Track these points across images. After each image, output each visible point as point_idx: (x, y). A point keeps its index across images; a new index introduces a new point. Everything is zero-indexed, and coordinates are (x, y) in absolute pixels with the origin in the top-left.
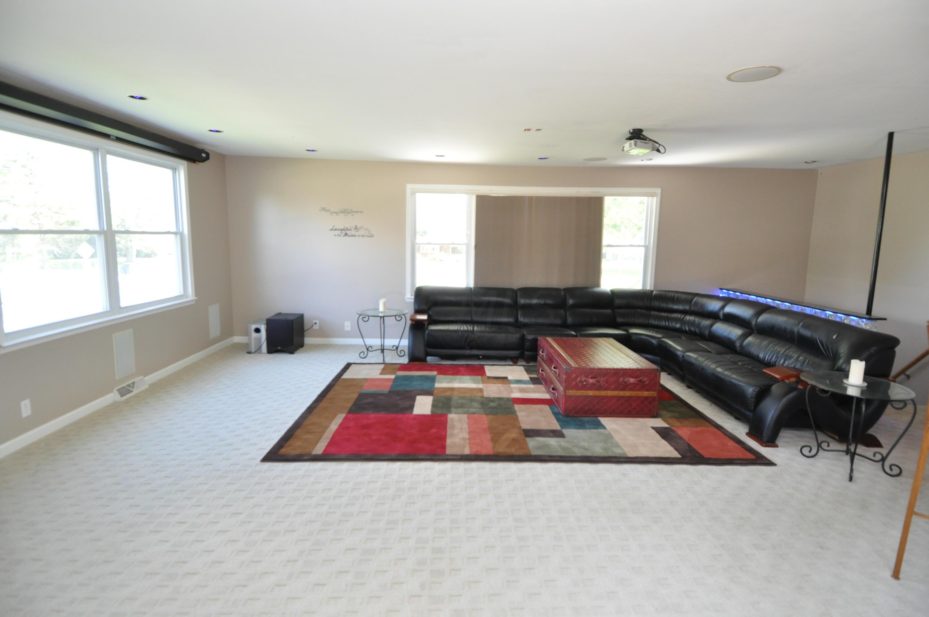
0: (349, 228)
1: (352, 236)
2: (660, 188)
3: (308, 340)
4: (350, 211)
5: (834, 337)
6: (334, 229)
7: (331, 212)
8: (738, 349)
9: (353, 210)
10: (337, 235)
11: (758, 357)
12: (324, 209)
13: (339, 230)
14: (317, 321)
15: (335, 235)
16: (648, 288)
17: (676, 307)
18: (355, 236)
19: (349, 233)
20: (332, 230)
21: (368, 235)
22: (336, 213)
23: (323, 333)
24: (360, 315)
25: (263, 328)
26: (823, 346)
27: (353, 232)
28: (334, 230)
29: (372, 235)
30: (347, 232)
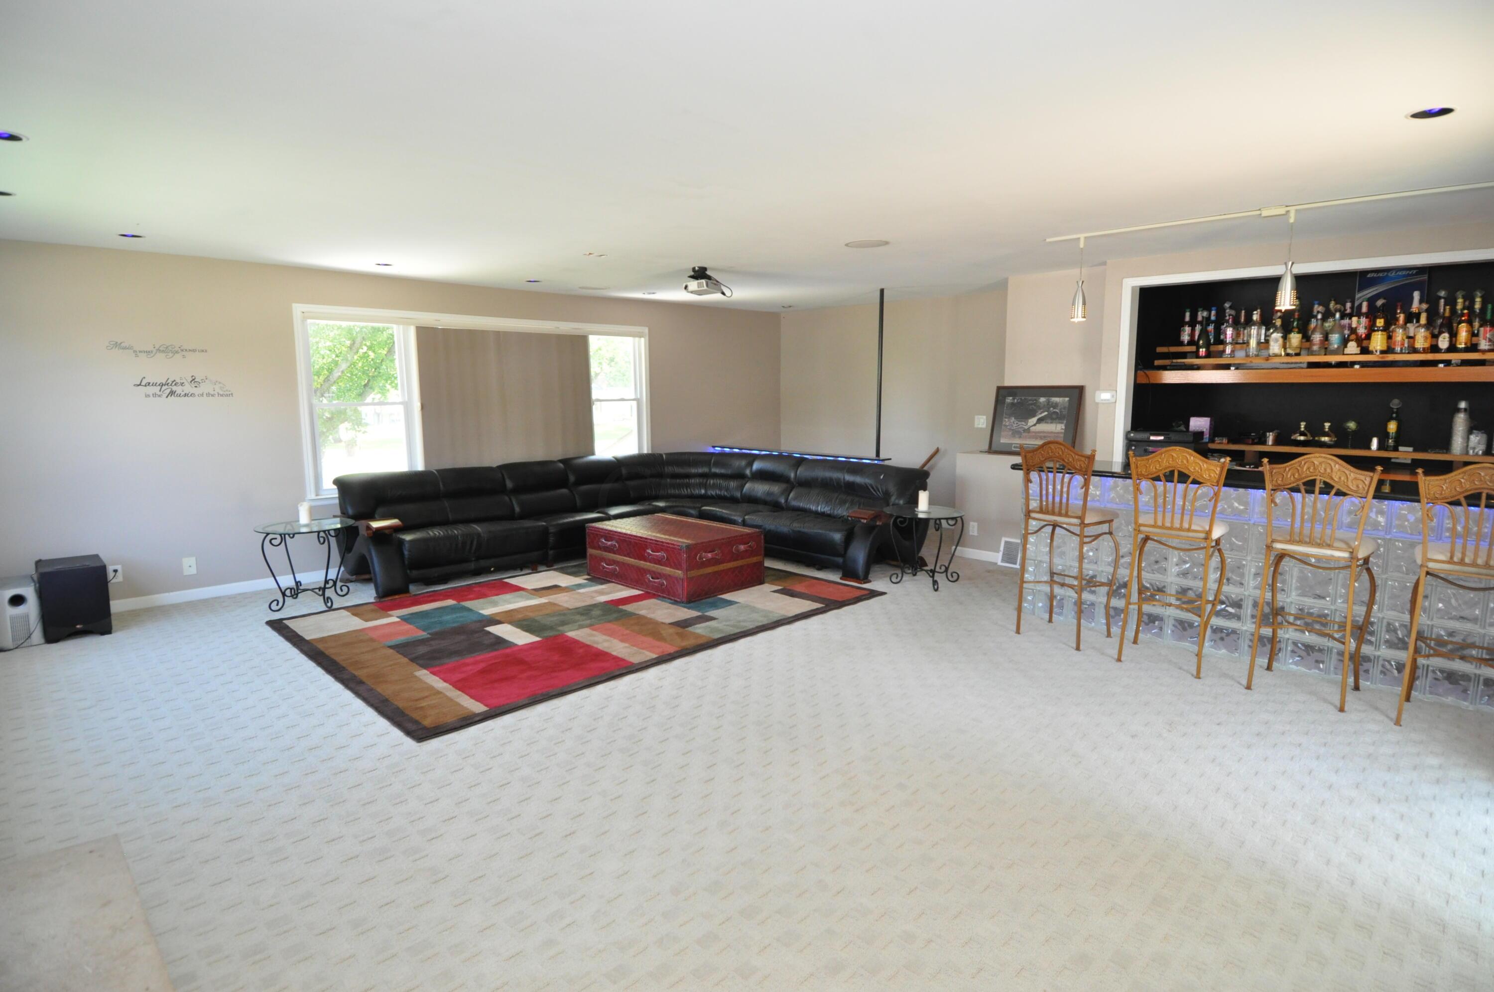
0: (178, 381)
1: (186, 395)
2: (647, 326)
3: (116, 606)
4: (176, 349)
5: (882, 477)
6: (143, 383)
7: (135, 351)
8: (784, 505)
9: (184, 347)
10: (151, 396)
11: (810, 509)
12: (117, 345)
13: (155, 385)
14: (119, 567)
15: (147, 396)
16: (645, 451)
17: (693, 471)
18: (192, 395)
19: (178, 389)
20: (140, 385)
21: (221, 393)
22: (148, 352)
23: (135, 589)
24: (268, 534)
25: (29, 592)
26: (873, 488)
27: (188, 388)
28: (145, 386)
29: (230, 393)
30: (174, 388)
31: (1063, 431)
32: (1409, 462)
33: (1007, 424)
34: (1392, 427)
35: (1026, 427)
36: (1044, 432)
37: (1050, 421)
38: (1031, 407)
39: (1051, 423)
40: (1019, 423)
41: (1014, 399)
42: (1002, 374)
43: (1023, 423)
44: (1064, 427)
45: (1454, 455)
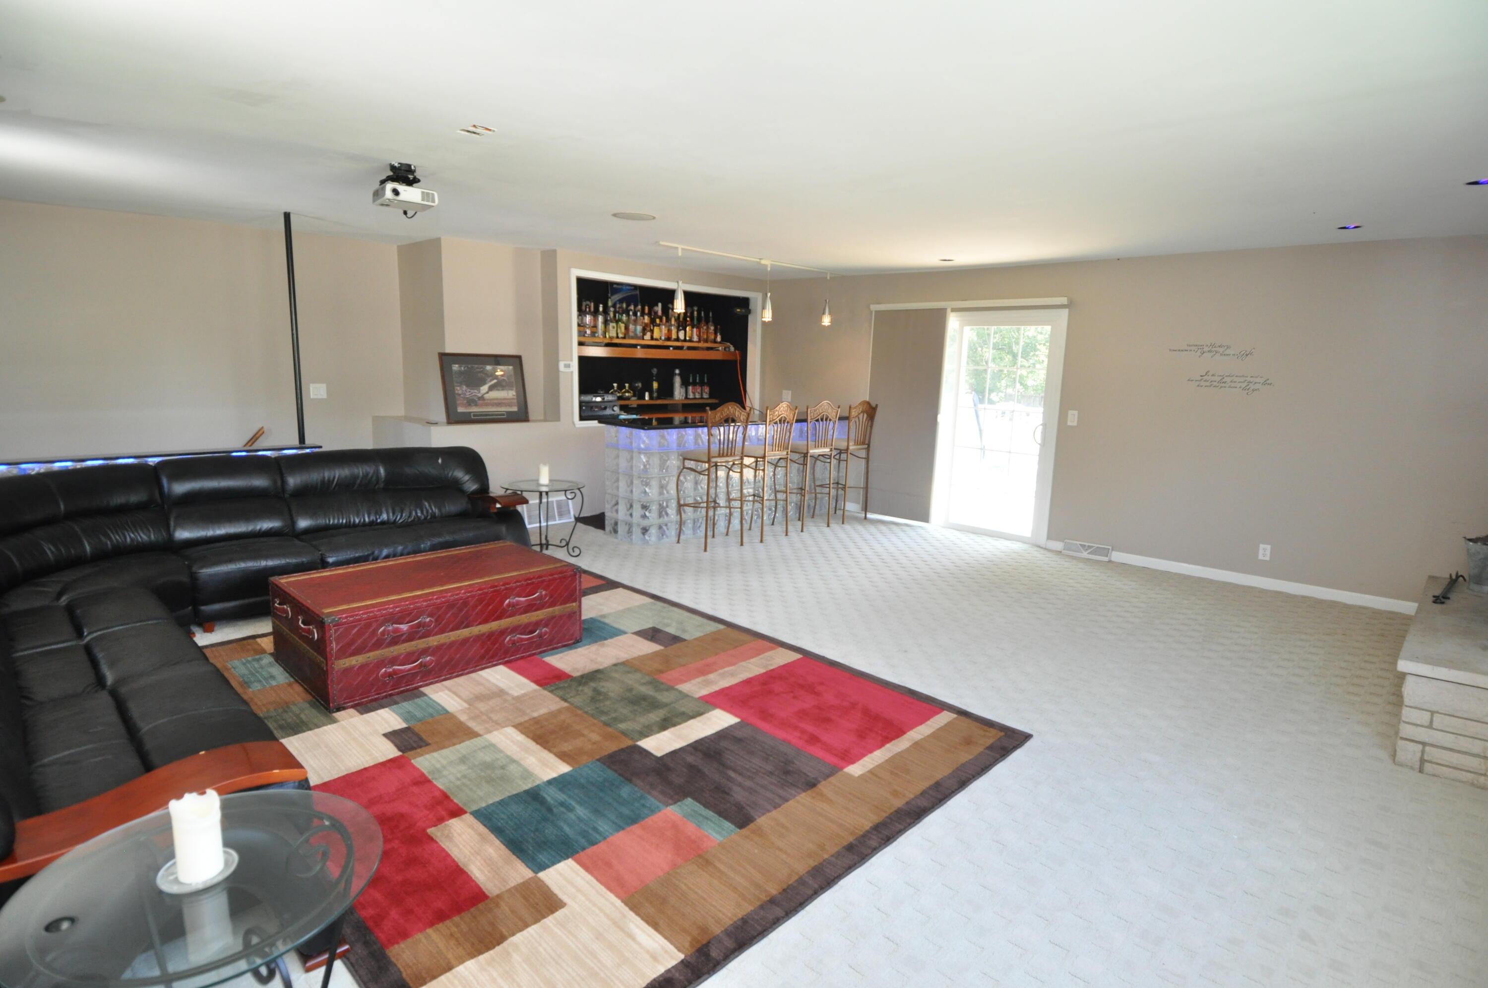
31: (515, 397)
32: (635, 406)
33: (460, 392)
34: (655, 385)
35: (480, 395)
36: (497, 399)
37: (501, 388)
38: (480, 375)
39: (503, 390)
40: (472, 391)
41: (460, 367)
42: (442, 339)
43: (476, 391)
44: (514, 394)
45: (676, 400)
